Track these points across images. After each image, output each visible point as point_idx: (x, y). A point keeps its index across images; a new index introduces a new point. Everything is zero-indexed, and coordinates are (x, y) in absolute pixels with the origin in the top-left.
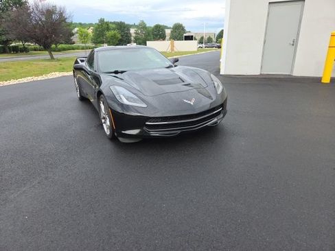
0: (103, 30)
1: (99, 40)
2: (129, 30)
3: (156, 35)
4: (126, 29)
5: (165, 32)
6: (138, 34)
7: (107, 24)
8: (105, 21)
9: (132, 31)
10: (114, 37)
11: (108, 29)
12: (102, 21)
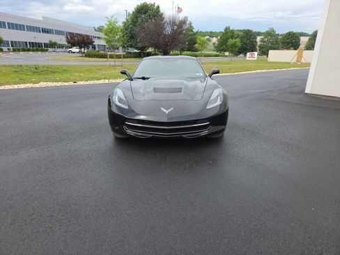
0: (228, 39)
1: (221, 48)
2: (256, 38)
3: (288, 43)
4: (253, 37)
5: (299, 40)
6: (264, 42)
7: (232, 32)
8: (231, 28)
9: (259, 39)
10: (234, 45)
11: (232, 37)
12: (227, 29)
